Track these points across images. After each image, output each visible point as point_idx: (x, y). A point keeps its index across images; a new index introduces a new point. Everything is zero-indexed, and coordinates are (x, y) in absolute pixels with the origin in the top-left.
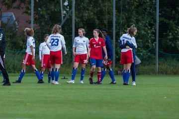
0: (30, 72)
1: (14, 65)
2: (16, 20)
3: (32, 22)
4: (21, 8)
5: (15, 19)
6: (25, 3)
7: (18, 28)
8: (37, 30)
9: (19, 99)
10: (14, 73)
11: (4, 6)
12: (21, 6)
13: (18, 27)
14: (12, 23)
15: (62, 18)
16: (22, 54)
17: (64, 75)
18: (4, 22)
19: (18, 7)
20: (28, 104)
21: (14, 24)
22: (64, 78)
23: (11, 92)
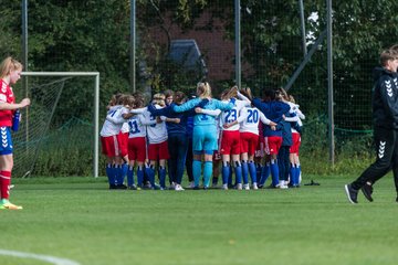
2: (203, 55)
4: (213, 29)
5: (199, 54)
6: (222, 17)
7: (206, 74)
11: (175, 26)
12: (214, 24)
13: (206, 70)
14: (193, 62)
17: (312, 176)
18: (175, 61)
19: (209, 27)
20: (231, 242)
21: (199, 65)
22: (312, 184)
23: (193, 216)
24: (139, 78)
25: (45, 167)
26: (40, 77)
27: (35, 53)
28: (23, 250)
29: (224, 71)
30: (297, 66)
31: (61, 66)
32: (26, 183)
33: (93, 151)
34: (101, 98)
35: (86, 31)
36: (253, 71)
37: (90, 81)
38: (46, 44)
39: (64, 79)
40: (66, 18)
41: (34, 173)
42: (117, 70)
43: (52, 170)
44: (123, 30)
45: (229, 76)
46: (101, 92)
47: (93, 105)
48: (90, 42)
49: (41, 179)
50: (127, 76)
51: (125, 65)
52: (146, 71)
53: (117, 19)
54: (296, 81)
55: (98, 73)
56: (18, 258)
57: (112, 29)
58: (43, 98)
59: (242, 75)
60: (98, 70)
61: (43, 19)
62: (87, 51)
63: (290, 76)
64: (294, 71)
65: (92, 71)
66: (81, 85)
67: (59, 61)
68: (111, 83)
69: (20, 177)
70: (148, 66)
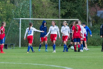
18: (99, 16)
24: (89, 21)
27: (62, 14)
28: (59, 66)
31: (69, 18)
32: (60, 48)
35: (75, 9)
38: (65, 12)
39: (69, 21)
40: (70, 5)
41: (62, 45)
42: (83, 19)
44: (85, 8)
48: (76, 12)
50: (86, 20)
51: (85, 17)
52: (90, 19)
53: (83, 5)
57: (82, 8)
60: (78, 19)
61: (64, 5)
62: (75, 14)
65: (76, 19)
67: (68, 16)
69: (58, 46)
70: (91, 17)
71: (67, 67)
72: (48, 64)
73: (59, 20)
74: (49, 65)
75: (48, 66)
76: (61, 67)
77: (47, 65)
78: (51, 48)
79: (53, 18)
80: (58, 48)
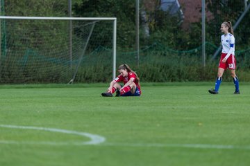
0: (201, 80)
1: (179, 71)
2: (181, 7)
3: (204, 10)
5: (179, 6)
7: (183, 19)
8: (210, 21)
9: (187, 118)
10: (180, 81)
13: (184, 17)
14: (175, 12)
15: (246, 4)
16: (191, 55)
18: (164, 11)
20: (200, 124)
21: (179, 13)
23: (175, 108)
24: (141, 21)
25: (82, 77)
26: (80, 21)
27: (76, 5)
28: (69, 129)
29: (194, 17)
30: (241, 14)
31: (92, 13)
32: (70, 87)
33: (112, 67)
34: (117, 34)
36: (213, 18)
37: (110, 23)
39: (94, 22)
41: (76, 81)
42: (127, 16)
43: (87, 79)
45: (198, 20)
46: (117, 30)
47: (112, 38)
49: (80, 84)
50: (134, 20)
51: (132, 13)
52: (145, 17)
54: (240, 24)
55: (115, 18)
56: (66, 134)
58: (81, 34)
59: (206, 20)
60: (115, 16)
62: (109, 4)
63: (236, 21)
64: (238, 18)
65: (112, 17)
66: (105, 26)
67: (91, 11)
68: (124, 24)
69: (66, 83)
70: (147, 14)
71: (88, 132)
72: (43, 126)
73: (69, 20)
74: (46, 129)
75: (44, 130)
76: (75, 132)
77: (42, 128)
78: (48, 87)
79: (54, 16)
80: (67, 87)
